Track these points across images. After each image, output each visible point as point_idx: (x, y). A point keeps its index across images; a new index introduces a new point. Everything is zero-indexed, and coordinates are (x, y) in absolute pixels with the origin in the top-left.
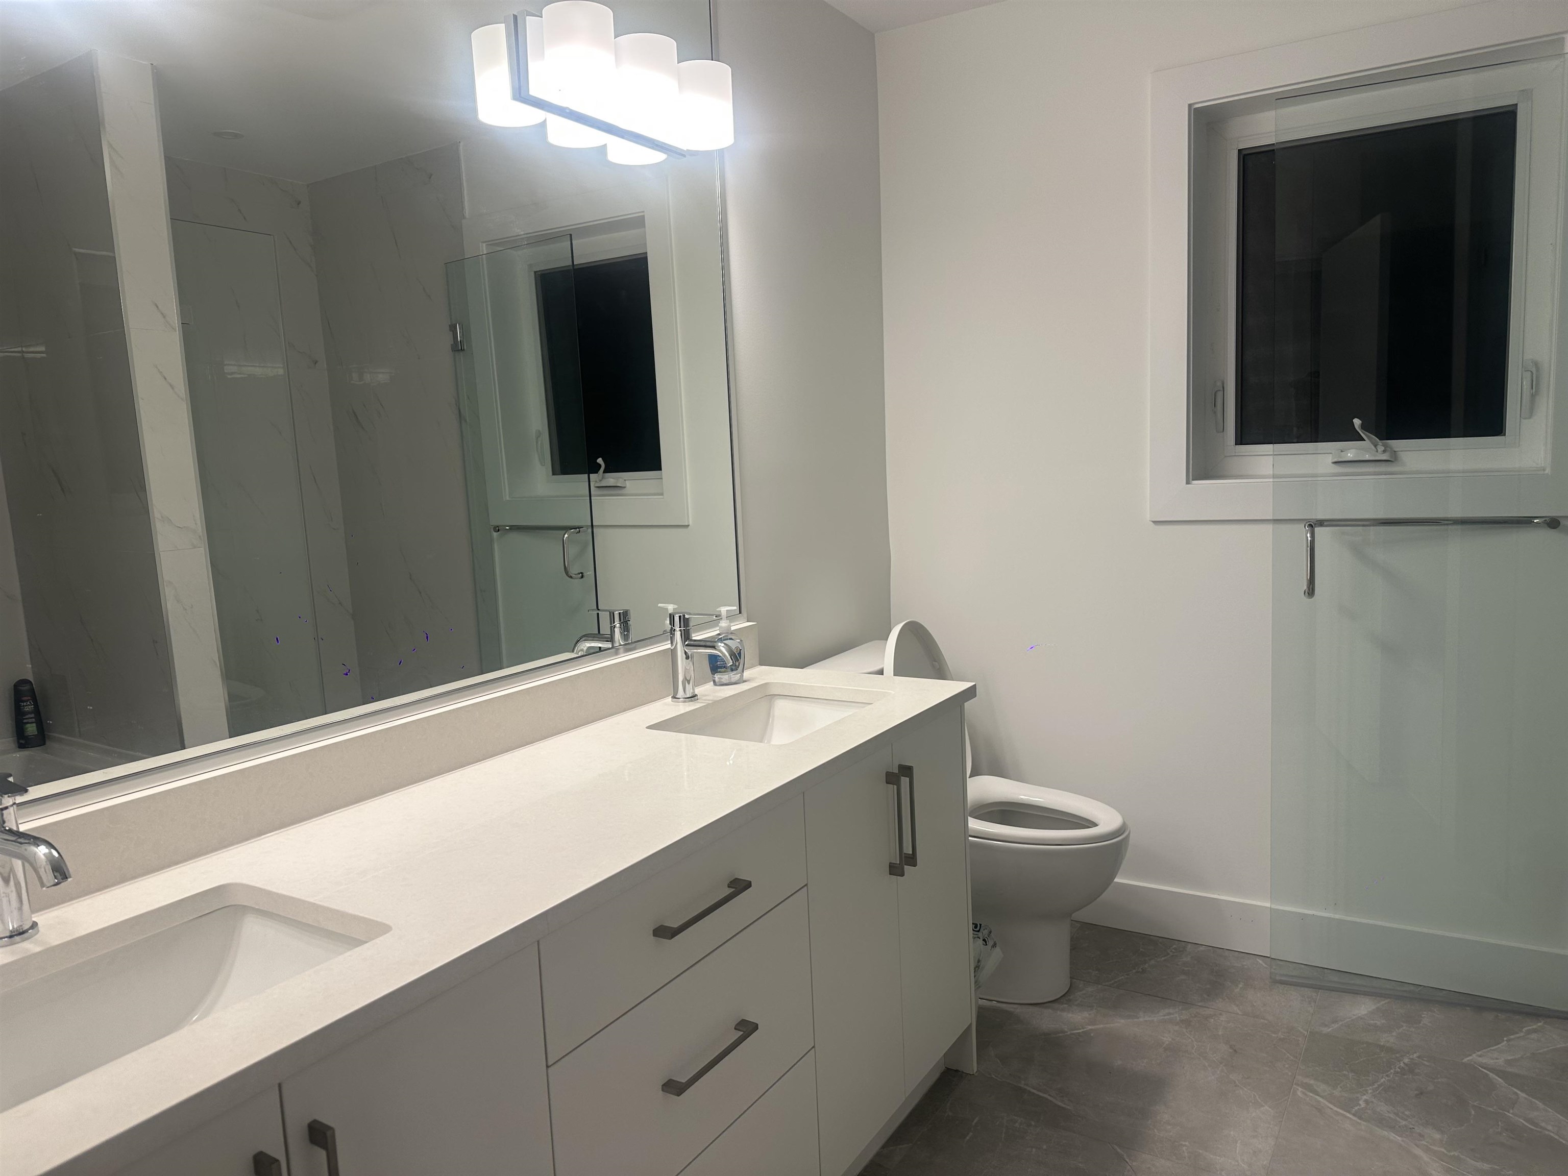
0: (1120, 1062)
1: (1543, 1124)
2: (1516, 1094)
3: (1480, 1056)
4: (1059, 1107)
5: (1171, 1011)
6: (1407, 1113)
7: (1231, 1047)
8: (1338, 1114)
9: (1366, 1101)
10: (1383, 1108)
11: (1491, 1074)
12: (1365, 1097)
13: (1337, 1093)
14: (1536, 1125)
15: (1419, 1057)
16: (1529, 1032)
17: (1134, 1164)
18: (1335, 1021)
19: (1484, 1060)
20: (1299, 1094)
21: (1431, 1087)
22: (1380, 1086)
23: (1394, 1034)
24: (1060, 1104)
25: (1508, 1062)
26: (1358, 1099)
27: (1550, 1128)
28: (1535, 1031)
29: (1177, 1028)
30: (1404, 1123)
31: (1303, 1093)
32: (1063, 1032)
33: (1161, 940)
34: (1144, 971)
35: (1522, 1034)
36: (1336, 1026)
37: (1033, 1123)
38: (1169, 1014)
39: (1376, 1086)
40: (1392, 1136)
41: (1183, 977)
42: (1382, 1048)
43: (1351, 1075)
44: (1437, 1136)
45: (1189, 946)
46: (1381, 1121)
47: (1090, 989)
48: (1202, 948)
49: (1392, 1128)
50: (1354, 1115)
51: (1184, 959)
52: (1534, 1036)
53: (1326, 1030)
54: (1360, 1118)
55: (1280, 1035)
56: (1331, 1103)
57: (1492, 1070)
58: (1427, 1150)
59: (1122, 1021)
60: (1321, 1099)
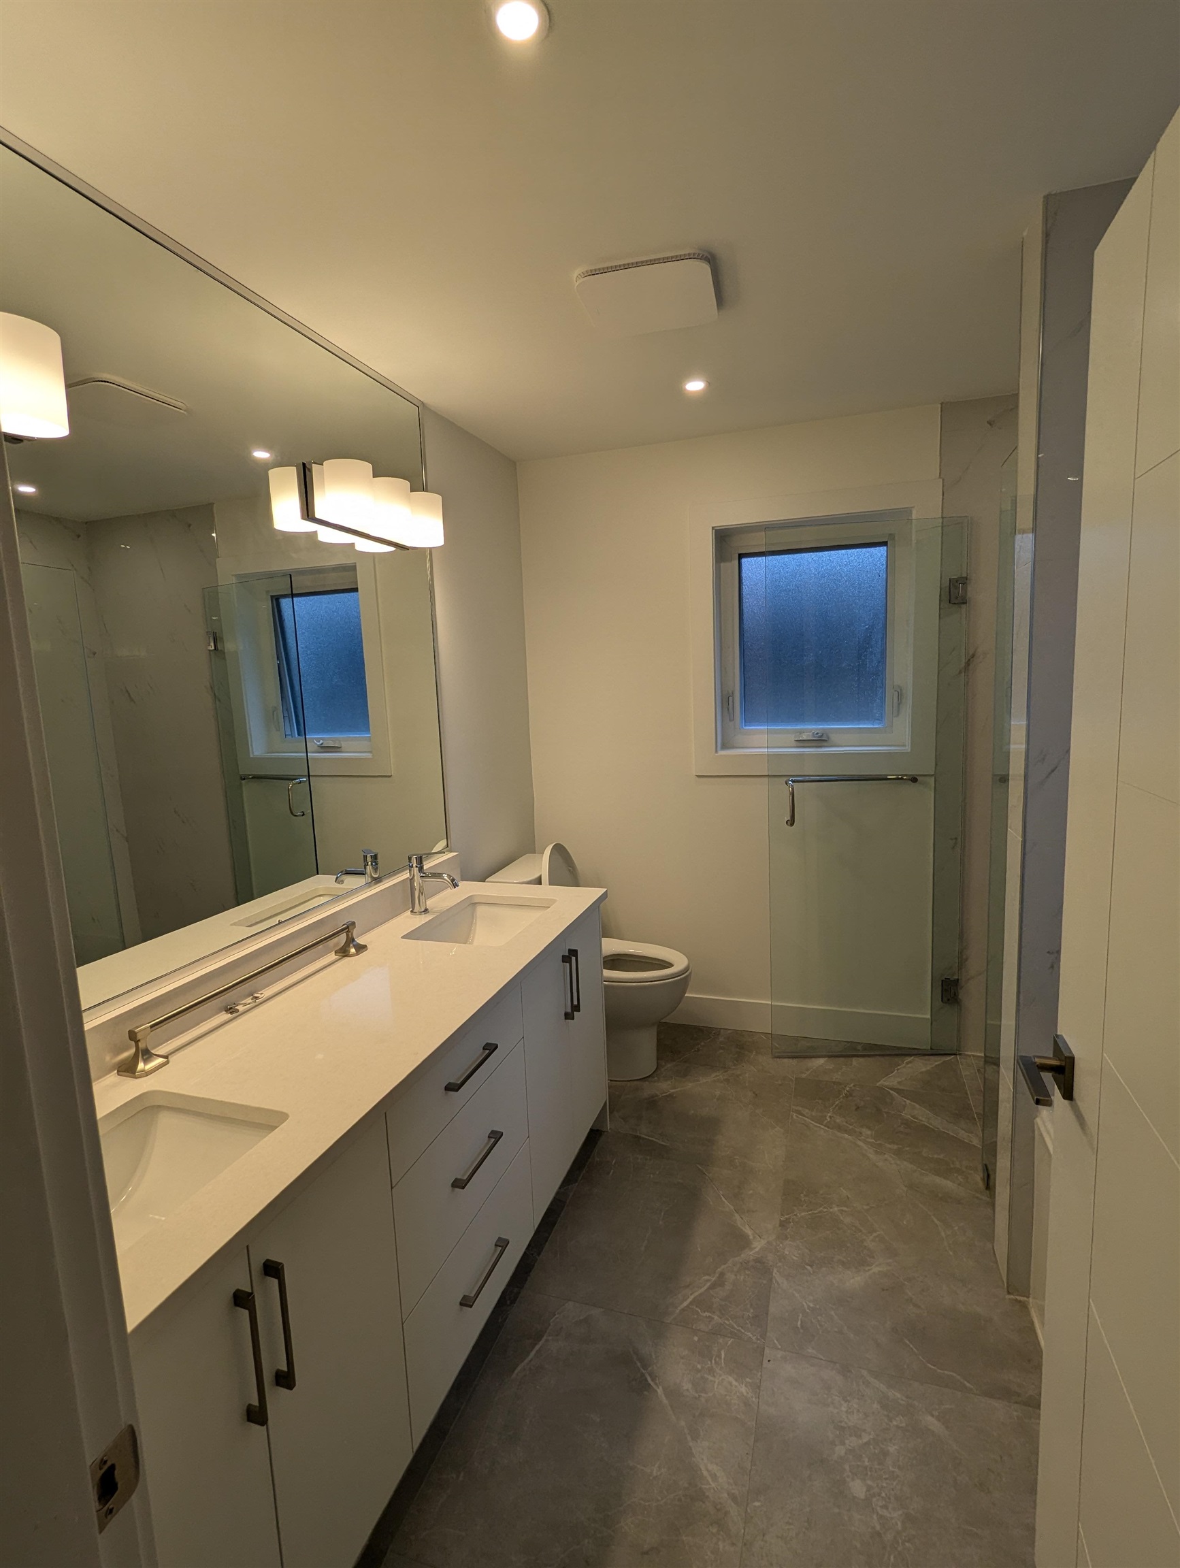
0: (693, 1112)
1: (920, 1118)
2: (905, 1101)
3: (884, 1081)
4: (662, 1145)
5: (718, 1074)
6: (852, 1120)
7: (754, 1093)
8: (816, 1126)
9: (830, 1117)
10: (839, 1120)
11: (891, 1091)
12: (829, 1114)
13: (814, 1114)
14: (917, 1119)
15: (854, 1086)
16: (907, 1063)
17: (711, 1175)
18: (807, 1070)
19: (886, 1083)
20: (794, 1117)
21: (862, 1104)
22: (836, 1106)
23: (840, 1073)
24: (662, 1143)
25: (899, 1083)
26: (826, 1116)
27: (924, 1119)
28: (910, 1062)
29: (722, 1085)
30: (851, 1127)
31: (797, 1117)
32: (657, 1096)
33: (705, 1029)
34: (698, 1050)
35: (904, 1065)
36: (808, 1073)
37: (648, 1158)
38: (717, 1076)
39: (834, 1106)
40: (846, 1136)
41: (721, 1051)
42: (834, 1083)
43: (820, 1101)
44: (869, 1132)
45: (722, 1030)
46: (839, 1128)
47: (669, 1065)
48: (729, 1032)
49: (846, 1131)
50: (825, 1126)
51: (720, 1040)
52: (909, 1065)
53: (804, 1076)
54: (828, 1128)
55: (780, 1082)
56: (813, 1121)
57: (891, 1089)
58: (865, 1141)
59: (690, 1084)
60: (806, 1119)
